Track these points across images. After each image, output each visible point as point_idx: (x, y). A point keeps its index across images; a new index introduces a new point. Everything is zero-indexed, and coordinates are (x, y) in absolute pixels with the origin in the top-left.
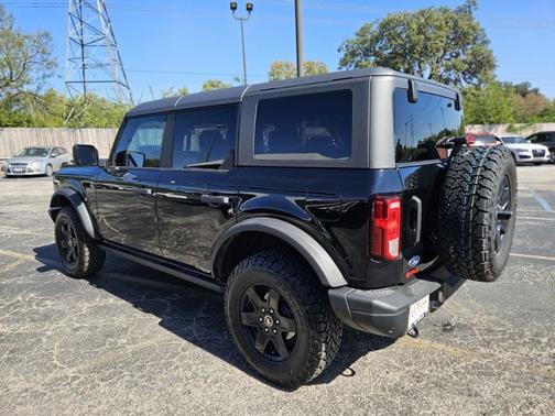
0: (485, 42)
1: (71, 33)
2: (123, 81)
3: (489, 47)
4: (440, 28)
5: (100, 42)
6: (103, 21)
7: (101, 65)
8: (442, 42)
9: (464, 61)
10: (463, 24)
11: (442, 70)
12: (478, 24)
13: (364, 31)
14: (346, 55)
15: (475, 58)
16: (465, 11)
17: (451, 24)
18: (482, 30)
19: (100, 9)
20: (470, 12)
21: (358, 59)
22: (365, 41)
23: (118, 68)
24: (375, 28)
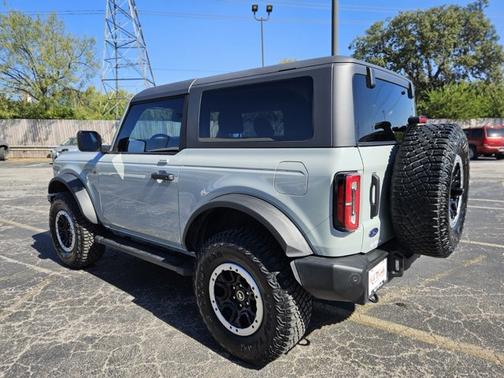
0: (495, 38)
1: (107, 36)
2: (150, 78)
3: (499, 43)
4: (452, 25)
5: (132, 45)
6: (134, 25)
7: (132, 65)
8: (454, 38)
9: (474, 57)
10: (474, 21)
11: (451, 65)
12: (489, 21)
13: (374, 28)
14: (356, 52)
15: (484, 54)
16: (476, 8)
17: (463, 21)
18: (492, 27)
19: (133, 15)
20: (481, 10)
21: (368, 55)
22: (376, 39)
23: (146, 66)
24: (386, 26)
